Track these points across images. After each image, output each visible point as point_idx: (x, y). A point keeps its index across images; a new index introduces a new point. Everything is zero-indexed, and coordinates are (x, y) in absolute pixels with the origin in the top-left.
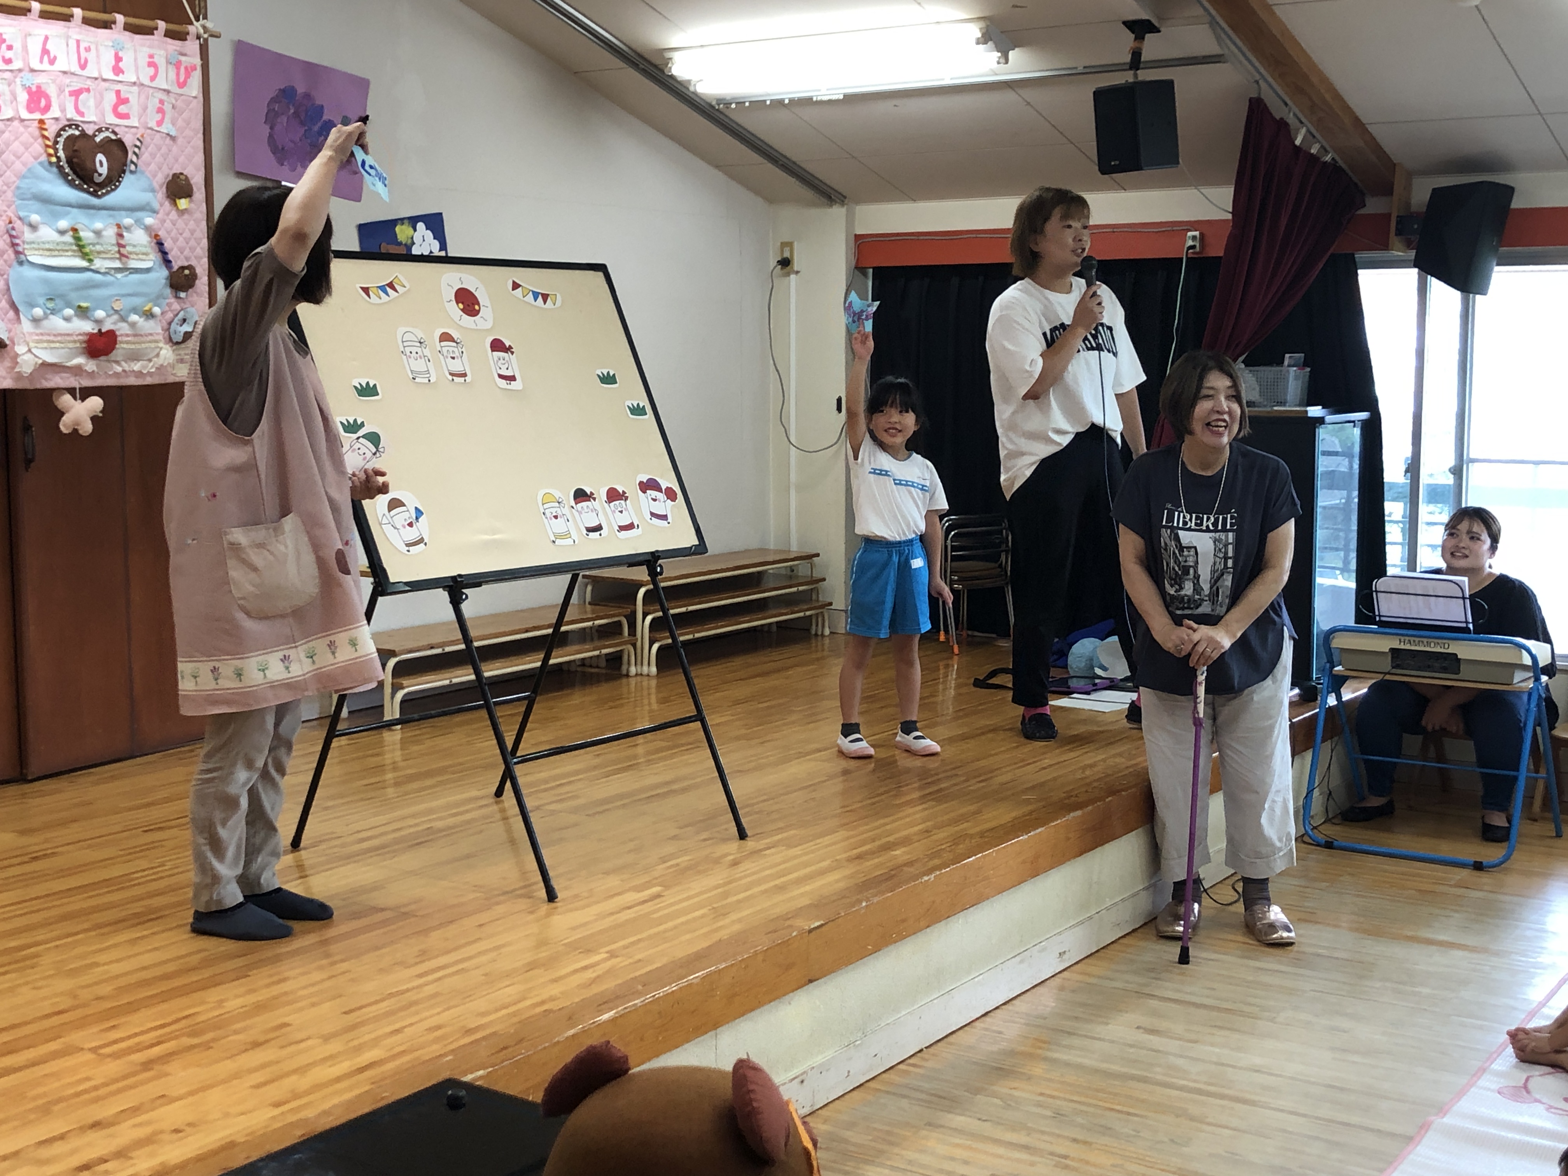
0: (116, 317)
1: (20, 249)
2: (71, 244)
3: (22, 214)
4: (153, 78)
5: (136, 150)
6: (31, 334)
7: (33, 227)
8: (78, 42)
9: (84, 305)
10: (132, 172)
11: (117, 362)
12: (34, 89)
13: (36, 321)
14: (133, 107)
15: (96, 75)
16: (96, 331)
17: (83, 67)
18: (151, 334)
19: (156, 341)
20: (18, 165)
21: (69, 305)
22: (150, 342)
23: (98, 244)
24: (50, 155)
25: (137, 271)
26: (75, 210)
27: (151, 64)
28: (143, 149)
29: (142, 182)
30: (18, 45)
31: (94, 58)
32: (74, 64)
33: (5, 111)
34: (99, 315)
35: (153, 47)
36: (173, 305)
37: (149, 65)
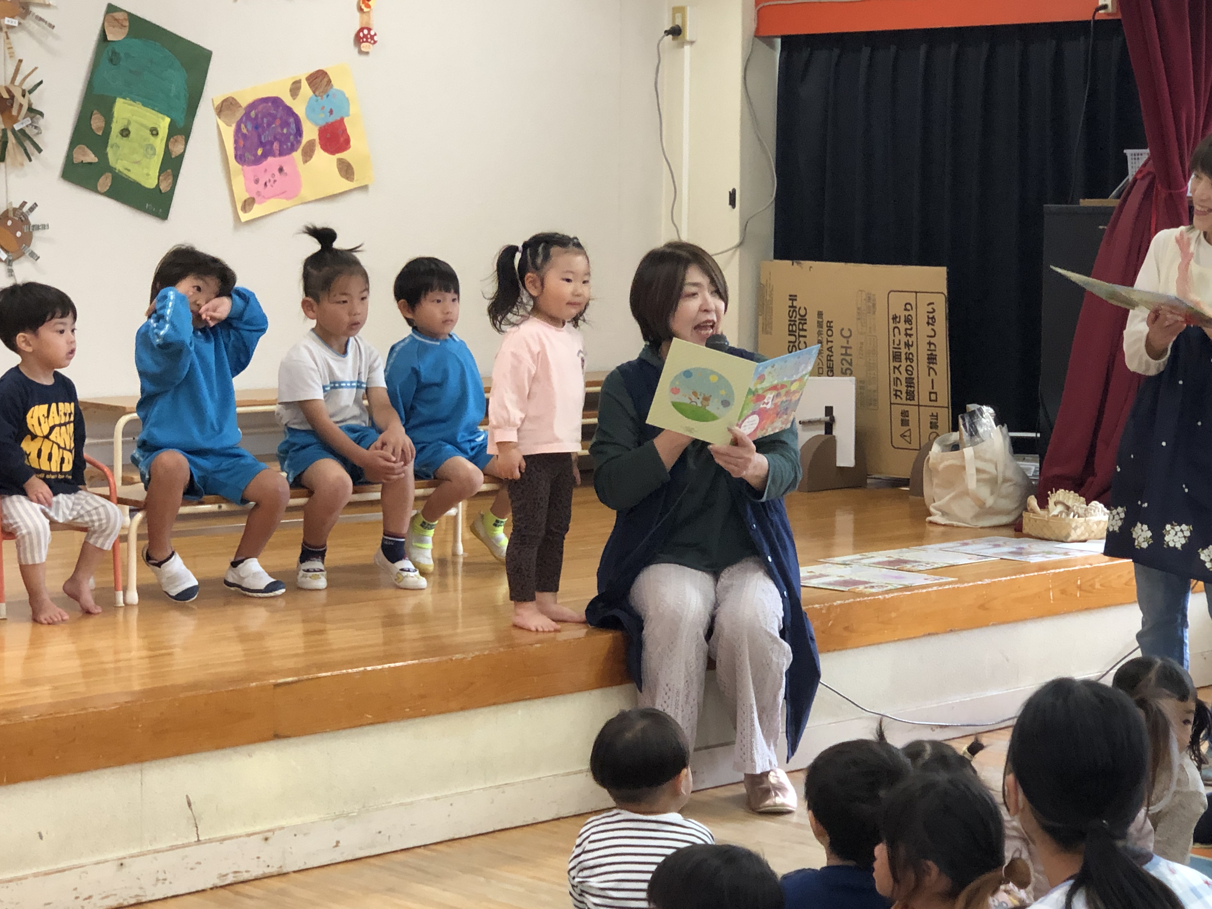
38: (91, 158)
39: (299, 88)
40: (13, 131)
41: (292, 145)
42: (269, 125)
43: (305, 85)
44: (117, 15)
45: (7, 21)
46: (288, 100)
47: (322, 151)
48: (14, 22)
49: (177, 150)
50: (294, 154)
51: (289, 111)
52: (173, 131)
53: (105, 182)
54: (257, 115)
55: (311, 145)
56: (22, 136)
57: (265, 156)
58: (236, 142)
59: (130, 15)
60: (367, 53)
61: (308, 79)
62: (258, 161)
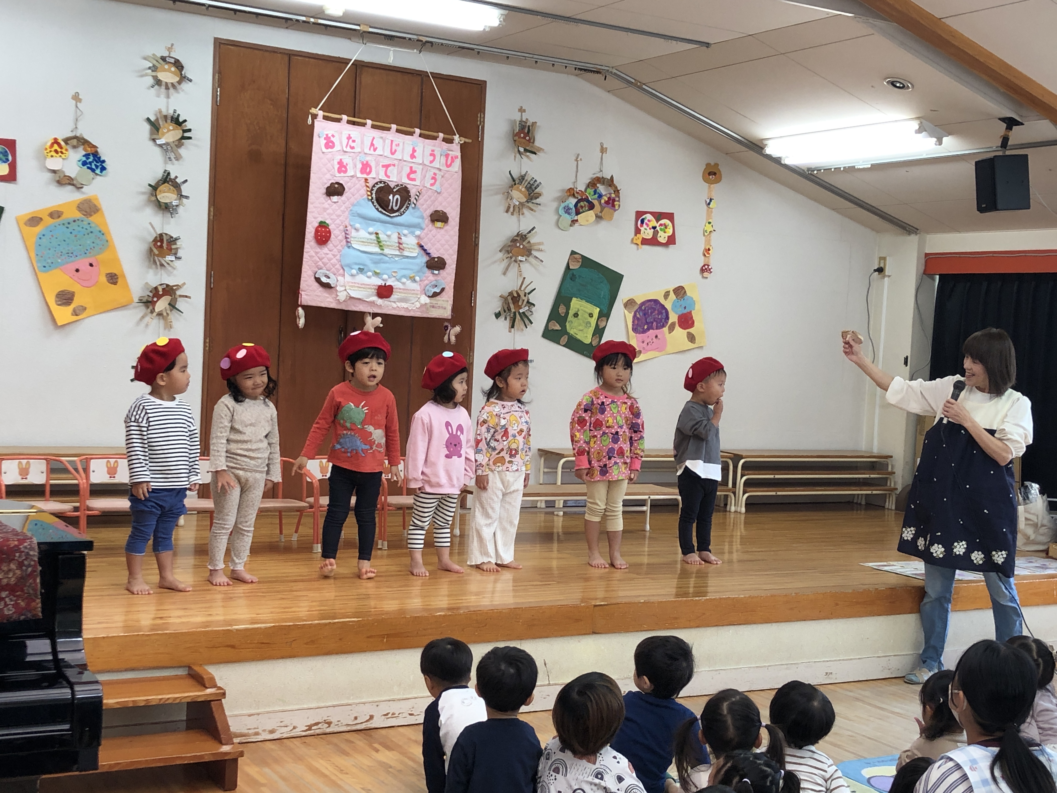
0: (393, 279)
1: (349, 240)
2: (374, 240)
3: (352, 223)
4: (431, 162)
5: (417, 197)
6: (348, 282)
7: (357, 230)
8: (392, 141)
9: (378, 271)
10: (413, 208)
11: (394, 302)
12: (365, 163)
13: (352, 275)
14: (418, 176)
15: (400, 158)
16: (383, 285)
17: (393, 153)
18: (414, 290)
19: (417, 294)
20: (352, 200)
21: (371, 270)
22: (413, 294)
23: (388, 241)
24: (368, 195)
25: (407, 257)
26: (379, 223)
27: (432, 155)
28: (421, 197)
29: (418, 214)
30: (358, 141)
31: (399, 149)
32: (387, 153)
33: (350, 172)
34: (385, 277)
35: (434, 146)
36: (429, 276)
37: (431, 155)
38: (558, 327)
39: (669, 295)
40: (519, 313)
41: (663, 324)
42: (652, 313)
43: (672, 293)
44: (576, 256)
45: (520, 258)
46: (662, 301)
47: (679, 328)
48: (523, 259)
49: (602, 325)
50: (664, 329)
51: (663, 307)
52: (601, 315)
53: (564, 339)
54: (645, 308)
55: (673, 325)
56: (524, 316)
57: (648, 329)
58: (633, 322)
59: (582, 256)
60: (707, 278)
61: (673, 290)
62: (644, 332)
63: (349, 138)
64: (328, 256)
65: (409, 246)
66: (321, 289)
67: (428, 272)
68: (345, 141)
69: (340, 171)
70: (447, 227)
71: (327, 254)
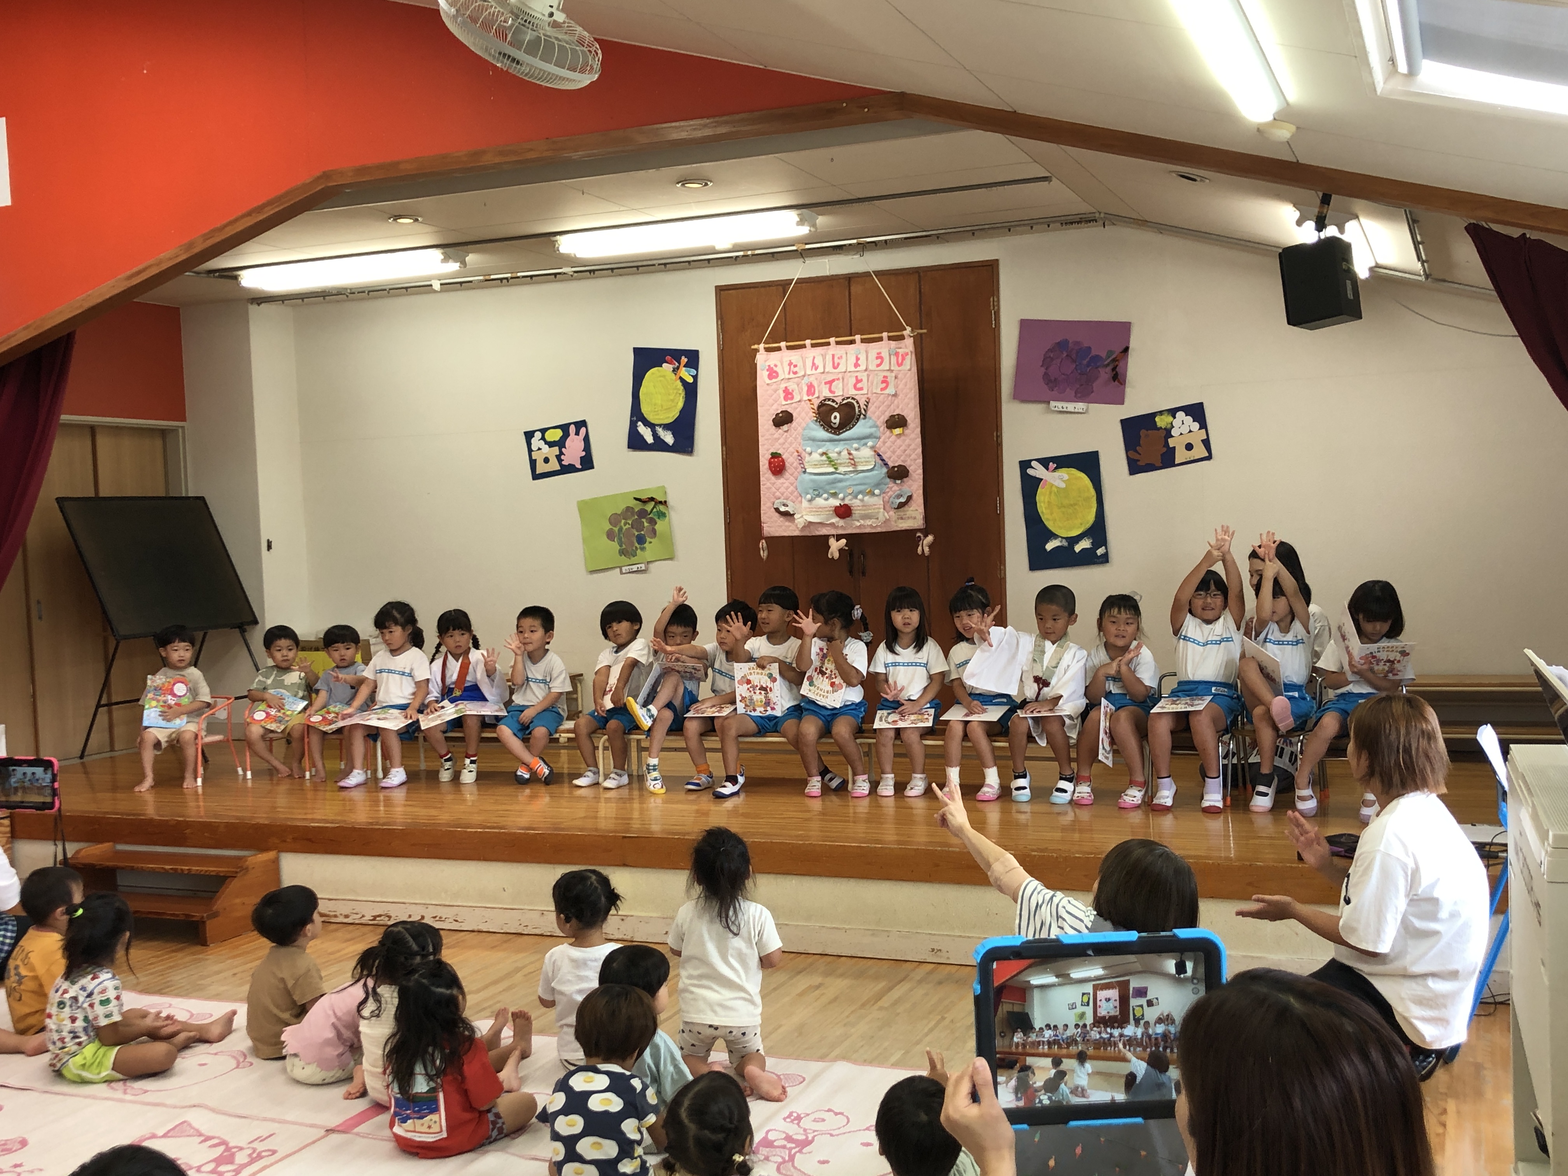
0: (849, 497)
1: (803, 466)
2: (826, 460)
3: (804, 448)
4: (879, 365)
5: (867, 407)
6: (806, 508)
7: (809, 454)
8: (833, 356)
9: (832, 491)
10: (863, 419)
11: (856, 521)
12: (809, 384)
13: (810, 501)
14: (864, 384)
15: (844, 370)
16: (841, 504)
18: (876, 505)
19: (879, 508)
20: (801, 425)
21: (826, 492)
22: (874, 509)
23: (839, 459)
24: (815, 417)
25: (863, 471)
26: (828, 443)
27: (879, 357)
28: (870, 405)
29: (870, 423)
30: (800, 364)
31: (843, 361)
32: (829, 368)
33: (797, 398)
34: (841, 496)
35: (881, 348)
36: (894, 488)
37: (877, 358)
63: (790, 364)
64: (785, 485)
65: (863, 460)
66: (782, 519)
67: (891, 485)
68: (787, 368)
69: (786, 399)
70: (907, 432)
71: (783, 483)
